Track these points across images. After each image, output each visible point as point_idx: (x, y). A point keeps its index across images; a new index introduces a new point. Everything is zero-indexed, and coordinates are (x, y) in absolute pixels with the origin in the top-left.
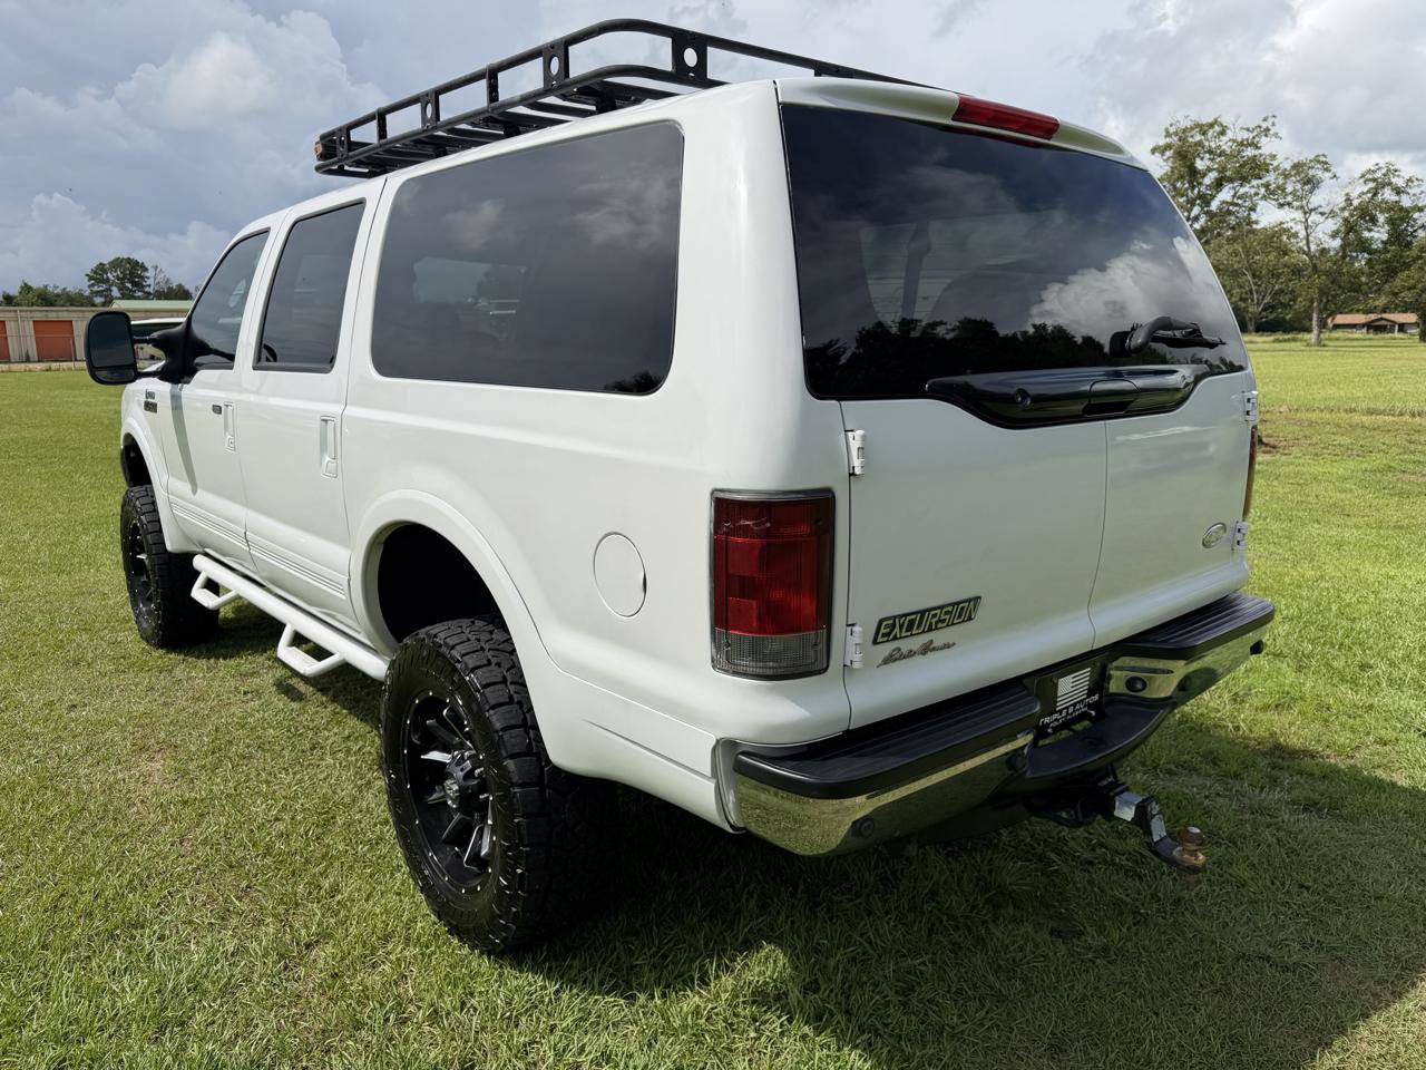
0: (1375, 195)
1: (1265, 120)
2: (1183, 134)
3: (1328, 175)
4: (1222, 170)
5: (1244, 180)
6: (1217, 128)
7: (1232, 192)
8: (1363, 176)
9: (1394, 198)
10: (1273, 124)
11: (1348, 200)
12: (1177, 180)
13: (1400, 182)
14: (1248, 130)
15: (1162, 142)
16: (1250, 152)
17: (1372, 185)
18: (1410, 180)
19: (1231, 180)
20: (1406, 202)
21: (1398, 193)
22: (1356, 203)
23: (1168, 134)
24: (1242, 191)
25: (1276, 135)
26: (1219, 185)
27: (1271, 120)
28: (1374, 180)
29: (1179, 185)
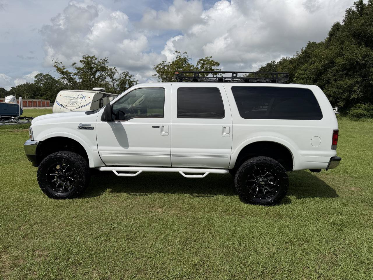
0: (125, 77)
1: (106, 58)
2: (87, 58)
3: (116, 72)
4: (97, 68)
5: (102, 71)
6: (94, 58)
7: (100, 74)
8: (123, 73)
9: (129, 79)
10: (107, 60)
11: (120, 78)
12: (87, 69)
13: (130, 75)
14: (102, 60)
15: (82, 59)
16: (103, 65)
17: (124, 75)
18: (131, 75)
19: (99, 71)
20: (131, 80)
21: (130, 78)
22: (122, 79)
23: (83, 58)
24: (103, 73)
25: (108, 62)
26: (96, 72)
27: (107, 59)
28: (125, 74)
29: (87, 70)
